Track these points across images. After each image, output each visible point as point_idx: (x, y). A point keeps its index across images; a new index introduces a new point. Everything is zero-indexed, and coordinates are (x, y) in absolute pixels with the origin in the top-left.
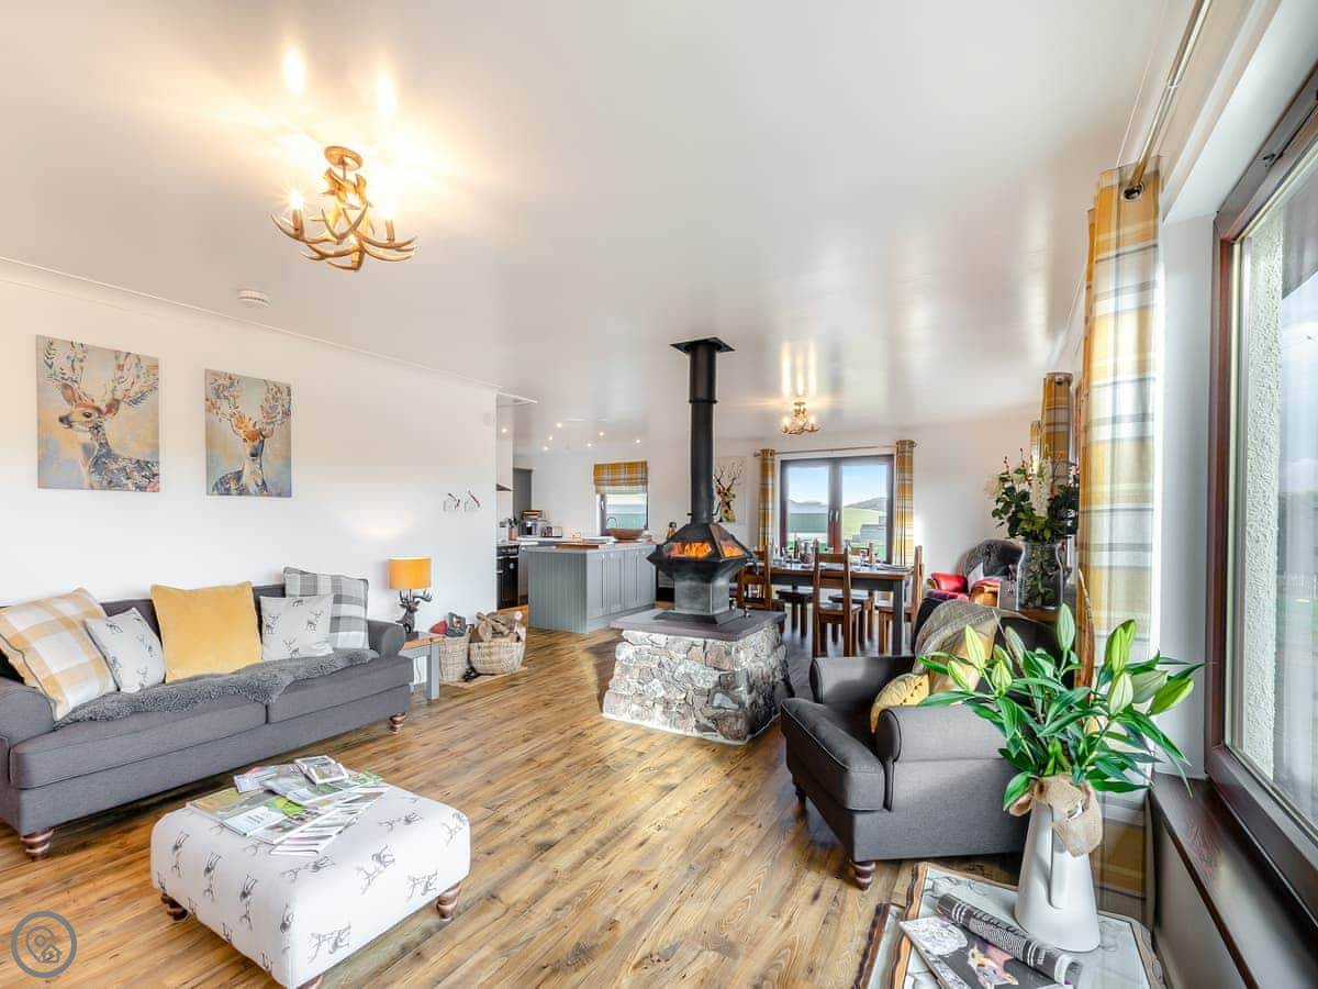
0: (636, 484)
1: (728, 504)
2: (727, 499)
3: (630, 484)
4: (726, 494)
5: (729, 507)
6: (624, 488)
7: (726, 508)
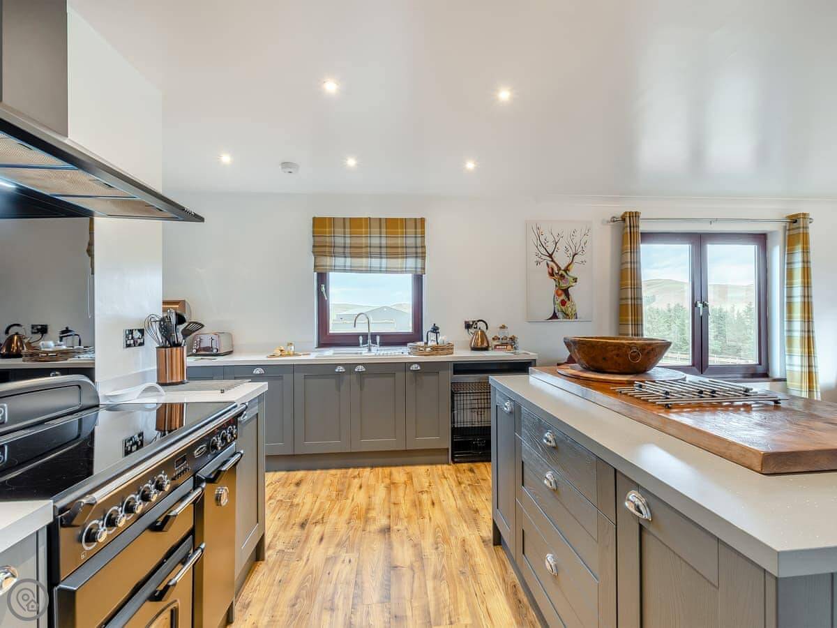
0: (405, 256)
1: (566, 292)
2: (564, 285)
3: (390, 256)
4: (562, 276)
5: (567, 295)
6: (375, 262)
7: (563, 297)
